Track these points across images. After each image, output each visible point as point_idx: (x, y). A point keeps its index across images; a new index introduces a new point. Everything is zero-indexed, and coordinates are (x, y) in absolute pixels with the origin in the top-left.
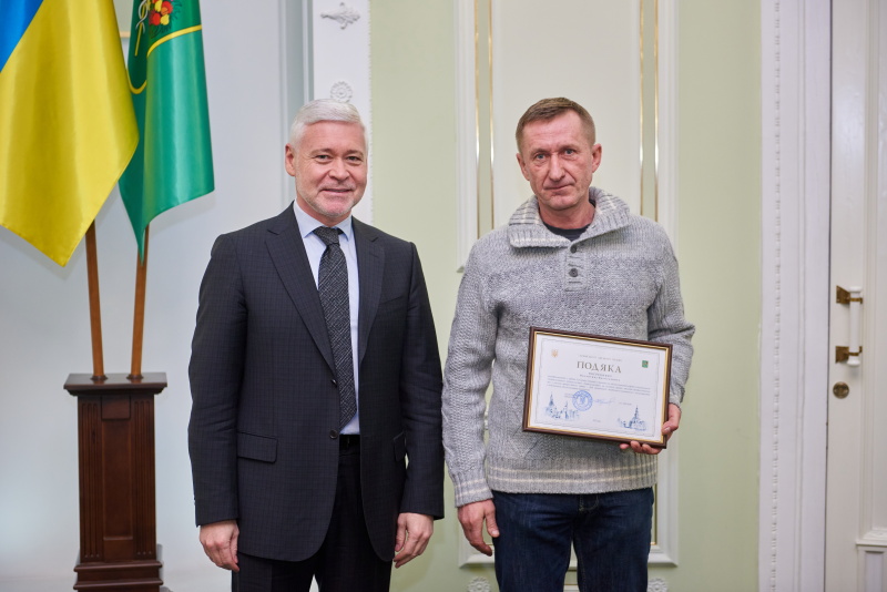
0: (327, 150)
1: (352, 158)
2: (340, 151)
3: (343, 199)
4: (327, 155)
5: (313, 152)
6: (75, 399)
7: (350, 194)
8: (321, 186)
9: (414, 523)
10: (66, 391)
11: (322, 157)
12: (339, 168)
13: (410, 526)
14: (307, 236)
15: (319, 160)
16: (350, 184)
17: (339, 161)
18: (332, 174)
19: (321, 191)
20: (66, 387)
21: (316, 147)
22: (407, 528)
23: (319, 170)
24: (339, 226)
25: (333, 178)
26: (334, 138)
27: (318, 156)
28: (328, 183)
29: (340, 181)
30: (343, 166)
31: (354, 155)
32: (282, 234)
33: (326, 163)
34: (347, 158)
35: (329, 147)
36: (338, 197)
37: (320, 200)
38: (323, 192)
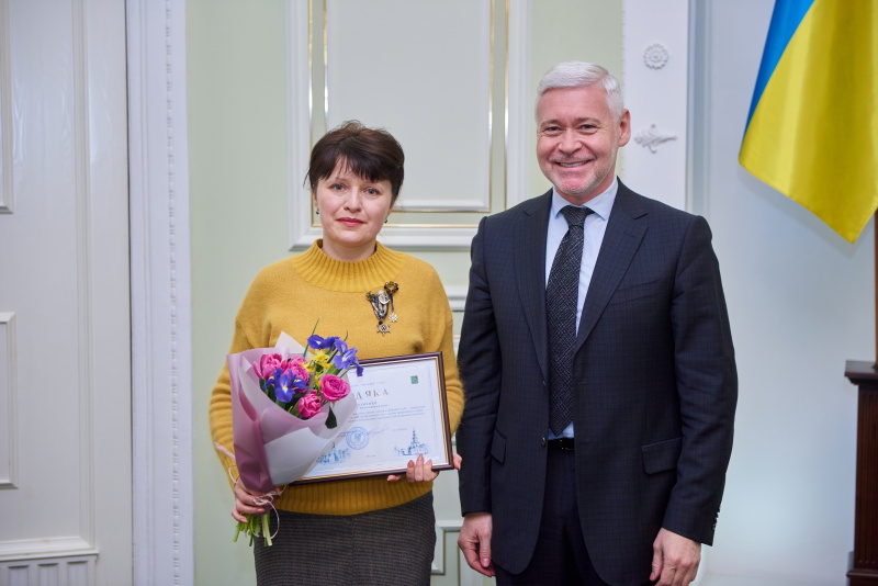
1: (588, 127)
2: (569, 123)
3: (578, 174)
4: (555, 127)
5: (543, 124)
6: (855, 388)
7: (589, 165)
8: (552, 159)
10: (847, 380)
11: (554, 129)
12: (570, 140)
13: (666, 551)
15: (548, 132)
16: (584, 155)
17: (569, 131)
18: (560, 147)
19: (559, 164)
20: (847, 374)
22: (663, 554)
23: (548, 143)
24: (589, 205)
25: (561, 151)
26: (573, 106)
27: (548, 129)
29: (569, 155)
30: (574, 136)
31: (586, 123)
32: (533, 215)
33: (556, 135)
34: (581, 127)
35: (555, 118)
36: (571, 173)
37: (555, 177)
38: (556, 167)
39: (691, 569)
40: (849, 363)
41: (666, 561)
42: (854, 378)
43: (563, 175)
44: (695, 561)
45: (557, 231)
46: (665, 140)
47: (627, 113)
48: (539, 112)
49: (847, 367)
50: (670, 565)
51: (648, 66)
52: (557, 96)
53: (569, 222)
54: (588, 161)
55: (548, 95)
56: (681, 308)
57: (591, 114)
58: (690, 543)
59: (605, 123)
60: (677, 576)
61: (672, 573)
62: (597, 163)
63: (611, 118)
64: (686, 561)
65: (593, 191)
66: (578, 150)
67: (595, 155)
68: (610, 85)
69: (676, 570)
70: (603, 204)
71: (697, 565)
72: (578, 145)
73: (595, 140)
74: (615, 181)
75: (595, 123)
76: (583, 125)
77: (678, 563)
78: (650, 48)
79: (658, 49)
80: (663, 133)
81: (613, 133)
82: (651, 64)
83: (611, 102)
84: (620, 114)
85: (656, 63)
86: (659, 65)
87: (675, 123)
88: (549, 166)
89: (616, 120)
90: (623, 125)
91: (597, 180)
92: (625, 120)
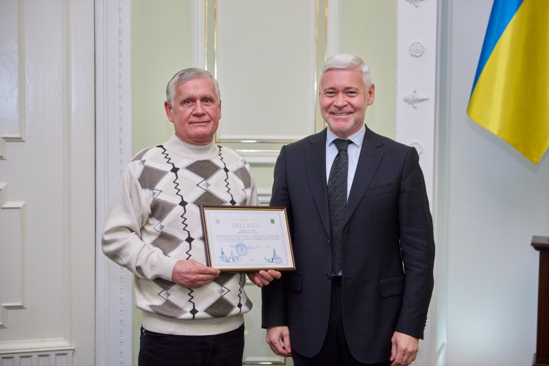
0: (332, 88)
1: (351, 92)
2: (341, 90)
3: (345, 120)
4: (333, 92)
5: (325, 90)
7: (351, 115)
8: (329, 110)
9: (402, 340)
10: (532, 248)
11: (331, 93)
12: (341, 100)
13: (399, 343)
14: (330, 145)
15: (328, 95)
16: (349, 109)
17: (341, 95)
18: (335, 103)
19: (333, 113)
20: (532, 244)
21: (326, 87)
22: (397, 345)
23: (328, 101)
24: (350, 138)
25: (335, 106)
26: (343, 80)
27: (328, 93)
28: (333, 109)
29: (340, 108)
30: (344, 98)
31: (350, 90)
32: (315, 144)
33: (332, 97)
34: (347, 93)
35: (333, 86)
36: (341, 119)
37: (331, 121)
38: (332, 115)
39: (413, 354)
40: (534, 237)
41: (399, 349)
42: (537, 246)
43: (336, 120)
44: (415, 349)
45: (331, 153)
46: (422, 101)
47: (373, 86)
48: (323, 82)
49: (533, 240)
50: (401, 352)
51: (412, 55)
52: (335, 73)
53: (338, 148)
54: (350, 113)
55: (329, 73)
56: (404, 200)
57: (354, 85)
58: (413, 339)
59: (361, 91)
60: (405, 358)
61: (402, 356)
62: (355, 114)
63: (365, 88)
64: (410, 349)
65: (353, 130)
66: (345, 106)
67: (356, 109)
68: (365, 69)
69: (404, 354)
70: (358, 138)
71: (417, 351)
72: (346, 103)
73: (355, 101)
74: (364, 126)
75: (356, 91)
76: (348, 91)
77: (405, 350)
78: (413, 44)
79: (418, 45)
80: (420, 96)
81: (365, 96)
82: (414, 54)
83: (365, 80)
84: (370, 86)
85: (417, 53)
86: (418, 54)
87: (428, 90)
88: (328, 115)
89: (367, 90)
90: (370, 93)
91: (355, 124)
92: (372, 90)
